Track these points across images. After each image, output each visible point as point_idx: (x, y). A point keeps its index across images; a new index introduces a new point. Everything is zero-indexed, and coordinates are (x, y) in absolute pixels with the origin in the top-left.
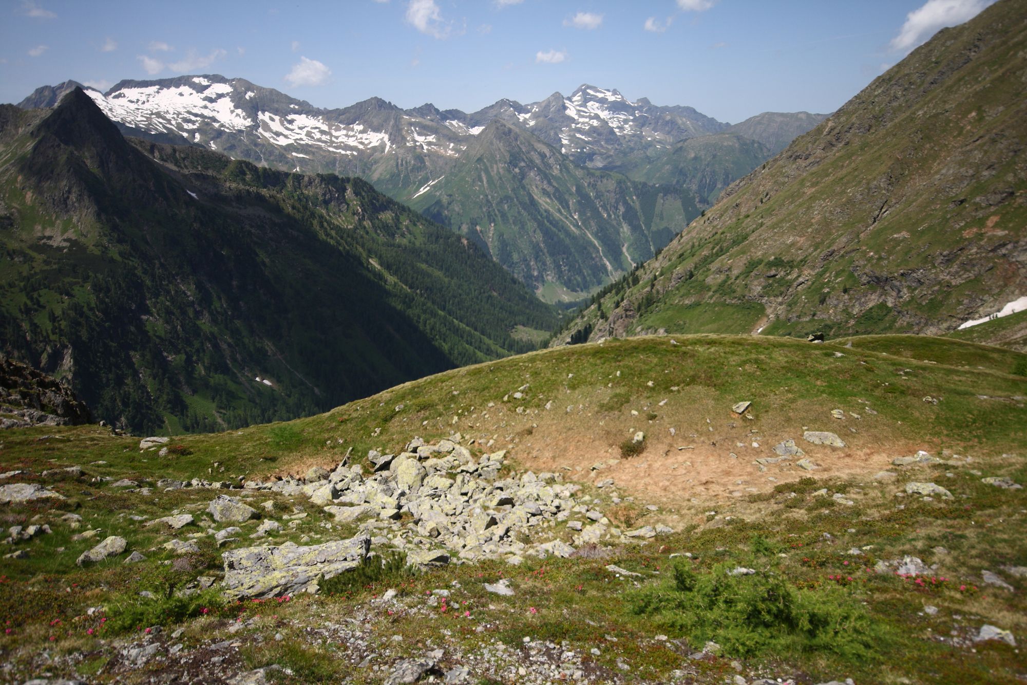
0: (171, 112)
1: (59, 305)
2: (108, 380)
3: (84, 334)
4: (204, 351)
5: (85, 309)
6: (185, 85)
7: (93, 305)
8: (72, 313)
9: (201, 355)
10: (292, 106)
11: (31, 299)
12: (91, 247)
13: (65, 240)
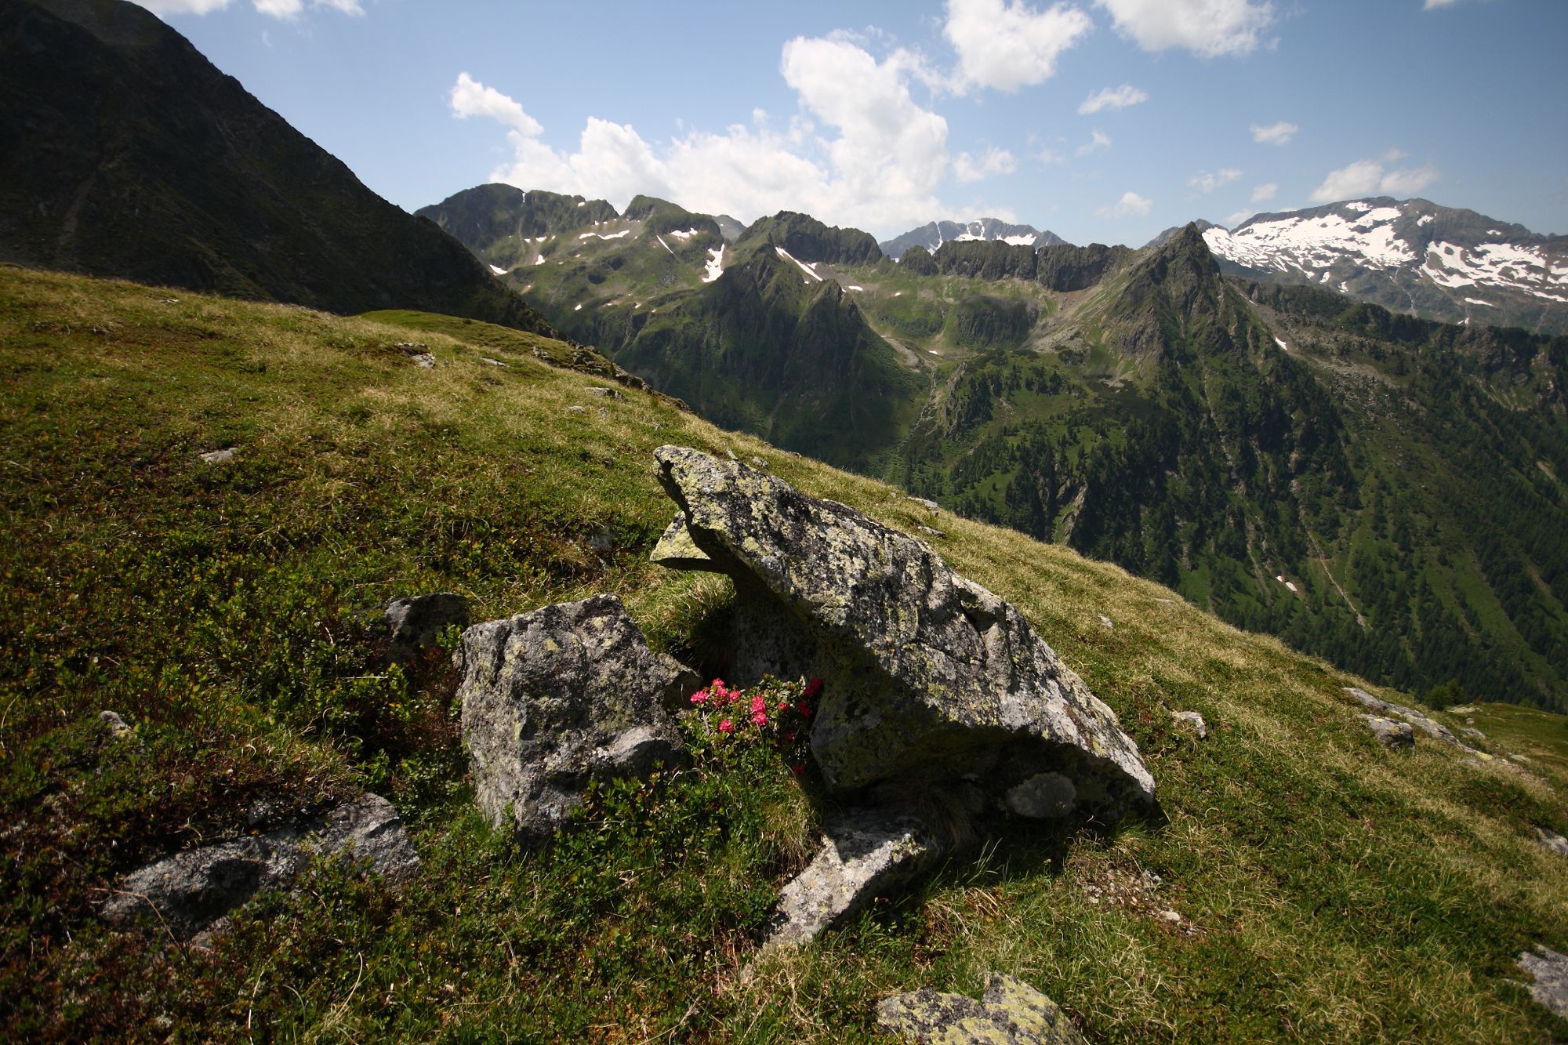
0: (1303, 247)
1: (1090, 441)
2: (1109, 527)
3: (1103, 476)
4: (1223, 526)
5: (1113, 452)
6: (1333, 213)
7: (1122, 450)
8: (1099, 453)
9: (1218, 529)
10: (1490, 232)
11: (1071, 432)
12: (1143, 391)
13: (1121, 381)
